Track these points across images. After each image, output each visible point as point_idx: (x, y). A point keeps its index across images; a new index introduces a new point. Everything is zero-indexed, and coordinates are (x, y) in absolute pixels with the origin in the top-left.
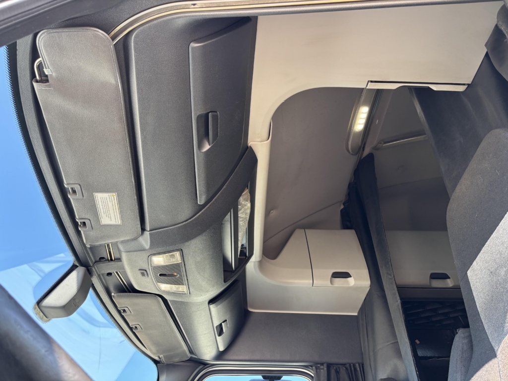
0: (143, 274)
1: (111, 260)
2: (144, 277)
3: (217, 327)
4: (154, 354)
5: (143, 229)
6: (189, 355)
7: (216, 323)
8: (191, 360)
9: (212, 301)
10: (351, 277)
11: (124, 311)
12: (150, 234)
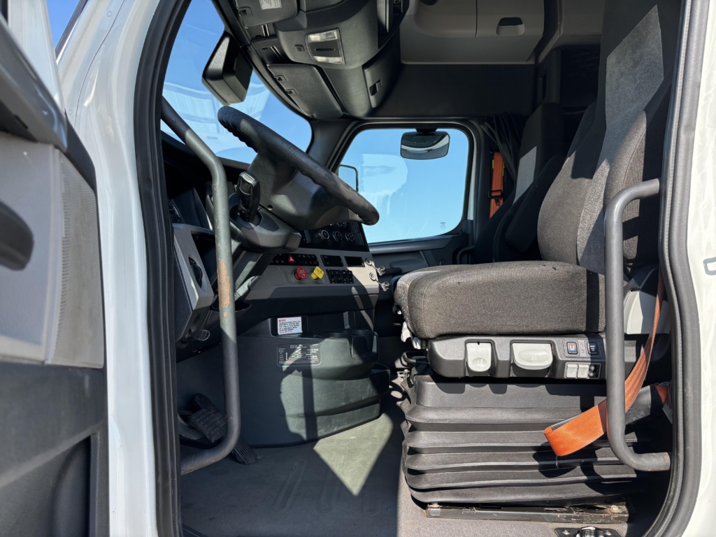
0: (300, 50)
2: (300, 52)
3: (370, 88)
4: (307, 113)
6: (341, 113)
7: (370, 84)
10: (522, 23)
11: (280, 79)
12: (307, 16)
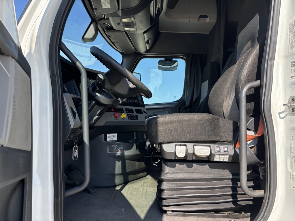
1: (105, 19)
5: (119, 9)
8: (136, 53)
9: (145, 32)
